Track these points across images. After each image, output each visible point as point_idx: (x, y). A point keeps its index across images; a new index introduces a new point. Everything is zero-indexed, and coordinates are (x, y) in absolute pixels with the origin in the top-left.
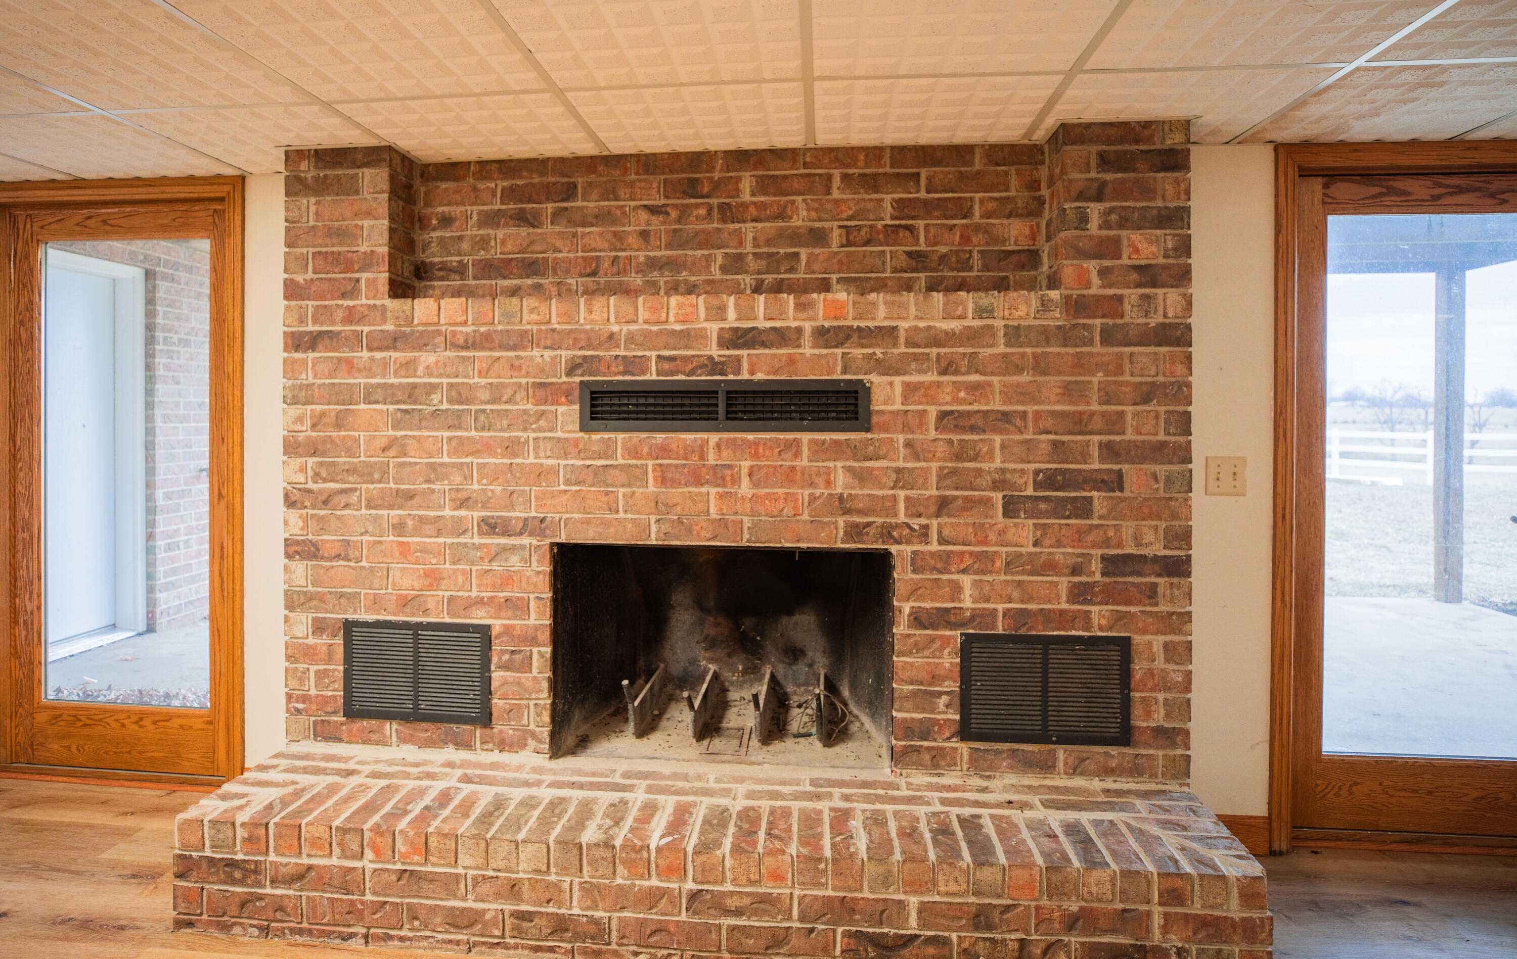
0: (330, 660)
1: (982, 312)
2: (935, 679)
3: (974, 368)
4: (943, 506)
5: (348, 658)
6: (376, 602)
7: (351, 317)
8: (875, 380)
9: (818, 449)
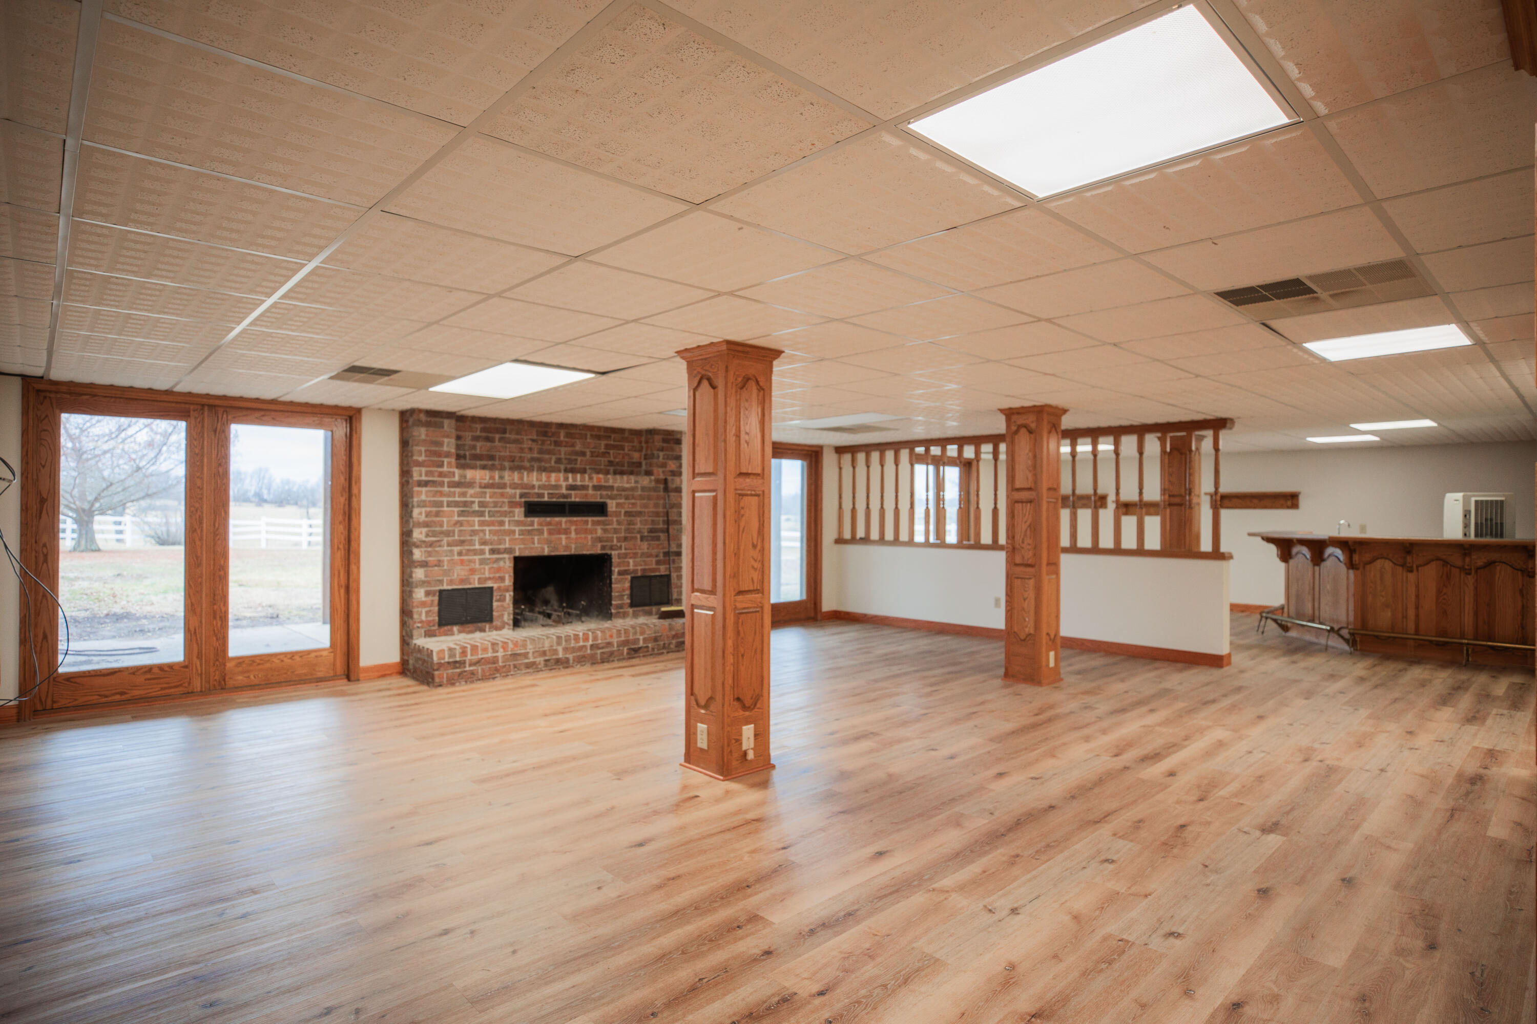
0: (432, 605)
1: (636, 482)
2: (624, 590)
3: (634, 498)
4: (625, 539)
5: (440, 604)
6: (451, 582)
7: (441, 475)
8: (609, 501)
9: (594, 523)
